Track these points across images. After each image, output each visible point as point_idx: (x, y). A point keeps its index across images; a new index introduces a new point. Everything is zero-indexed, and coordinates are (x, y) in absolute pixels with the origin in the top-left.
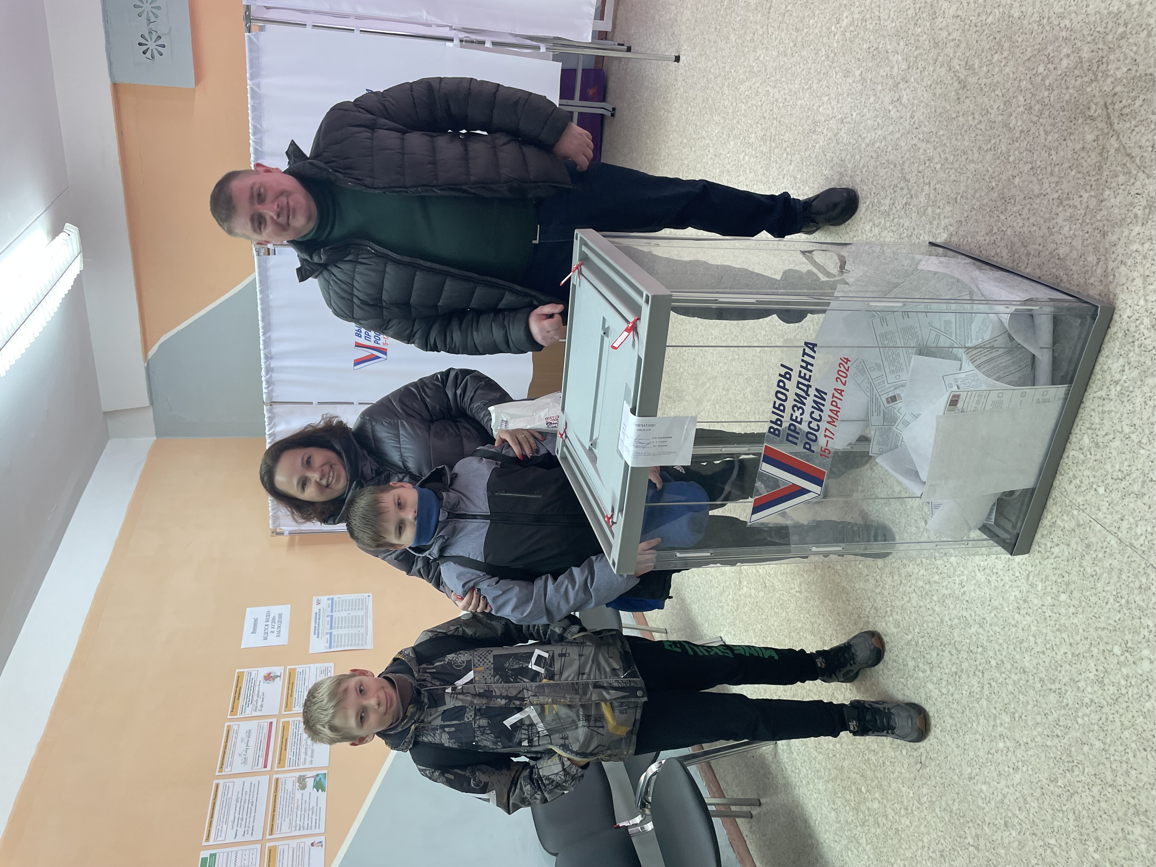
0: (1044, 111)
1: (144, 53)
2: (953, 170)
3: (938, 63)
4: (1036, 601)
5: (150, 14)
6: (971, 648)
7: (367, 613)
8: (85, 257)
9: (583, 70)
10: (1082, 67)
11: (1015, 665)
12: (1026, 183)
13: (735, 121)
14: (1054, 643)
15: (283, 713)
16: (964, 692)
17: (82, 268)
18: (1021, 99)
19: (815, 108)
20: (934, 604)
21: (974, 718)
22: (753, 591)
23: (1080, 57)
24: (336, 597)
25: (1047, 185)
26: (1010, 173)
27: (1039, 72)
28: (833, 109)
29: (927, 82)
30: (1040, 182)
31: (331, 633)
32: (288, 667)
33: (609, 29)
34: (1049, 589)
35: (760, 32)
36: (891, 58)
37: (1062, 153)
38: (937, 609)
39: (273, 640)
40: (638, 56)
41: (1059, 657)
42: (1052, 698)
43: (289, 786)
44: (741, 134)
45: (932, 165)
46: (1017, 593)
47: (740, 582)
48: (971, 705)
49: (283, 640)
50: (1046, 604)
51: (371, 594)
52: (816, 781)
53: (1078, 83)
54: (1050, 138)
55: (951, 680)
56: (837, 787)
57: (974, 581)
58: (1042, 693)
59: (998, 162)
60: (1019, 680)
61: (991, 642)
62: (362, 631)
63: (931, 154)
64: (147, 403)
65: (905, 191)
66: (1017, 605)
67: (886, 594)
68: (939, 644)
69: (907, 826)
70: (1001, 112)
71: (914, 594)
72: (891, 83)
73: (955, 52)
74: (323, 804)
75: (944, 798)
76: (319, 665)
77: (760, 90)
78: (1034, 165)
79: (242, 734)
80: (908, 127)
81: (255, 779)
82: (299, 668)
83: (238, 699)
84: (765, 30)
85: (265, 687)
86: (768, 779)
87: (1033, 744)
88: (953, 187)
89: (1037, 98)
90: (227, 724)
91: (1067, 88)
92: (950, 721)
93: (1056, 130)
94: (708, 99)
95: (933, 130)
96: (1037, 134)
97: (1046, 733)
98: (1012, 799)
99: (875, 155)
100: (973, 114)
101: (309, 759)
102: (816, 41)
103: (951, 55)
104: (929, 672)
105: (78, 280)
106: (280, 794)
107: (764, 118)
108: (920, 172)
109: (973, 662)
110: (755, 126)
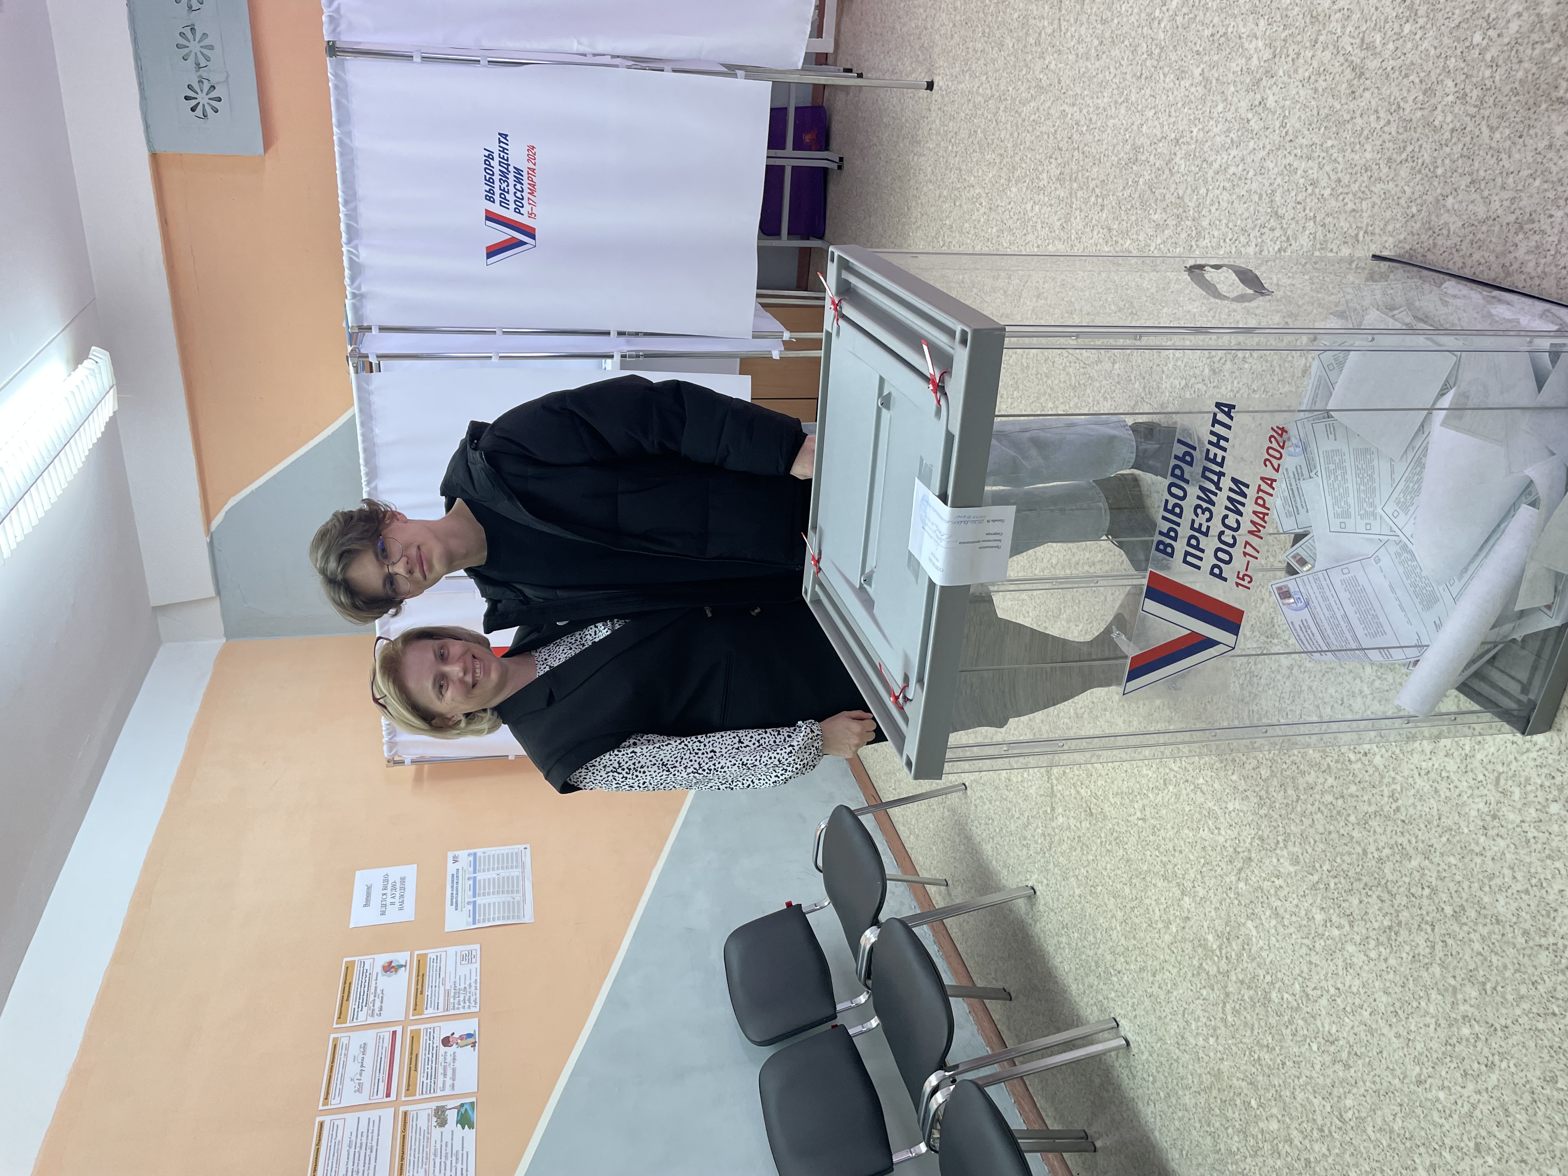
0: (1486, 98)
1: (193, 109)
2: (1350, 196)
3: (1318, 45)
4: (1511, 816)
5: (200, 56)
6: (1413, 891)
7: (523, 872)
8: (119, 392)
9: (797, 109)
10: (1542, 27)
11: (1483, 912)
12: (1464, 204)
13: (1017, 159)
14: (1542, 877)
15: (412, 1018)
16: (1404, 955)
17: (116, 408)
18: (1450, 83)
19: (1135, 127)
20: (1351, 827)
21: (1422, 994)
22: (1072, 822)
23: (1538, 15)
24: (479, 851)
25: (1498, 204)
26: (1439, 191)
27: (1475, 43)
28: (1162, 126)
29: (1303, 73)
30: (1487, 201)
31: (475, 902)
32: (417, 953)
33: (830, 49)
34: (1531, 797)
35: (1049, 30)
36: (1246, 45)
37: (1517, 156)
38: (1355, 834)
39: (393, 916)
40: (875, 83)
41: (1551, 898)
42: (1544, 958)
43: (423, 1123)
44: (1026, 175)
45: (1317, 190)
46: (1481, 805)
47: (1053, 809)
48: (1415, 974)
49: (409, 913)
50: (1528, 819)
51: (528, 846)
52: (1180, 1093)
53: (1537, 52)
54: (1497, 136)
55: (1383, 939)
56: (1212, 1100)
57: (1412, 792)
58: (1528, 952)
59: (1419, 177)
60: (1490, 933)
61: (1443, 879)
62: (517, 899)
63: (1315, 176)
64: (212, 592)
65: (1278, 233)
66: (1481, 824)
67: (1276, 816)
68: (1362, 885)
69: (1324, 1155)
70: (1419, 105)
71: (1319, 814)
72: (1248, 80)
73: (1344, 27)
74: (470, 1146)
75: (1379, 1113)
76: (459, 948)
77: (1052, 111)
78: (1475, 176)
79: (354, 1050)
80: (1278, 139)
81: (374, 1114)
82: (432, 954)
83: (348, 1000)
84: (1056, 26)
85: (385, 982)
86: (1107, 1091)
87: (1517, 1028)
88: (1351, 219)
89: (1474, 80)
90: (332, 1036)
91: (1520, 62)
92: (1384, 998)
93: (1507, 124)
94: (975, 132)
95: (1317, 141)
96: (1477, 132)
97: (1535, 1010)
98: (1486, 1112)
99: (1228, 185)
100: (1376, 111)
101: (449, 1082)
102: (1133, 34)
103: (1339, 31)
104: (1347, 927)
105: (112, 425)
106: (410, 1133)
107: (1061, 150)
108: (1299, 203)
109: (1415, 911)
110: (1046, 163)
